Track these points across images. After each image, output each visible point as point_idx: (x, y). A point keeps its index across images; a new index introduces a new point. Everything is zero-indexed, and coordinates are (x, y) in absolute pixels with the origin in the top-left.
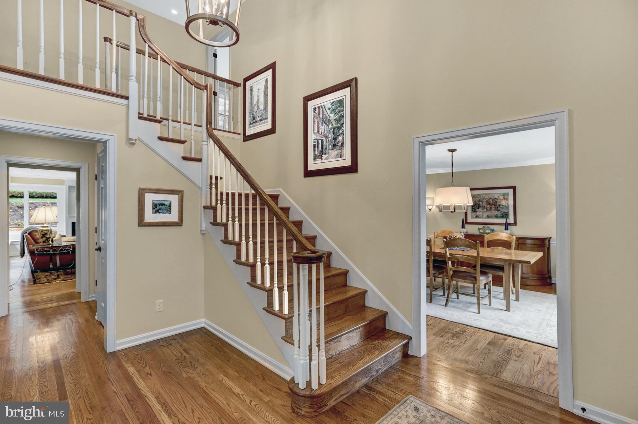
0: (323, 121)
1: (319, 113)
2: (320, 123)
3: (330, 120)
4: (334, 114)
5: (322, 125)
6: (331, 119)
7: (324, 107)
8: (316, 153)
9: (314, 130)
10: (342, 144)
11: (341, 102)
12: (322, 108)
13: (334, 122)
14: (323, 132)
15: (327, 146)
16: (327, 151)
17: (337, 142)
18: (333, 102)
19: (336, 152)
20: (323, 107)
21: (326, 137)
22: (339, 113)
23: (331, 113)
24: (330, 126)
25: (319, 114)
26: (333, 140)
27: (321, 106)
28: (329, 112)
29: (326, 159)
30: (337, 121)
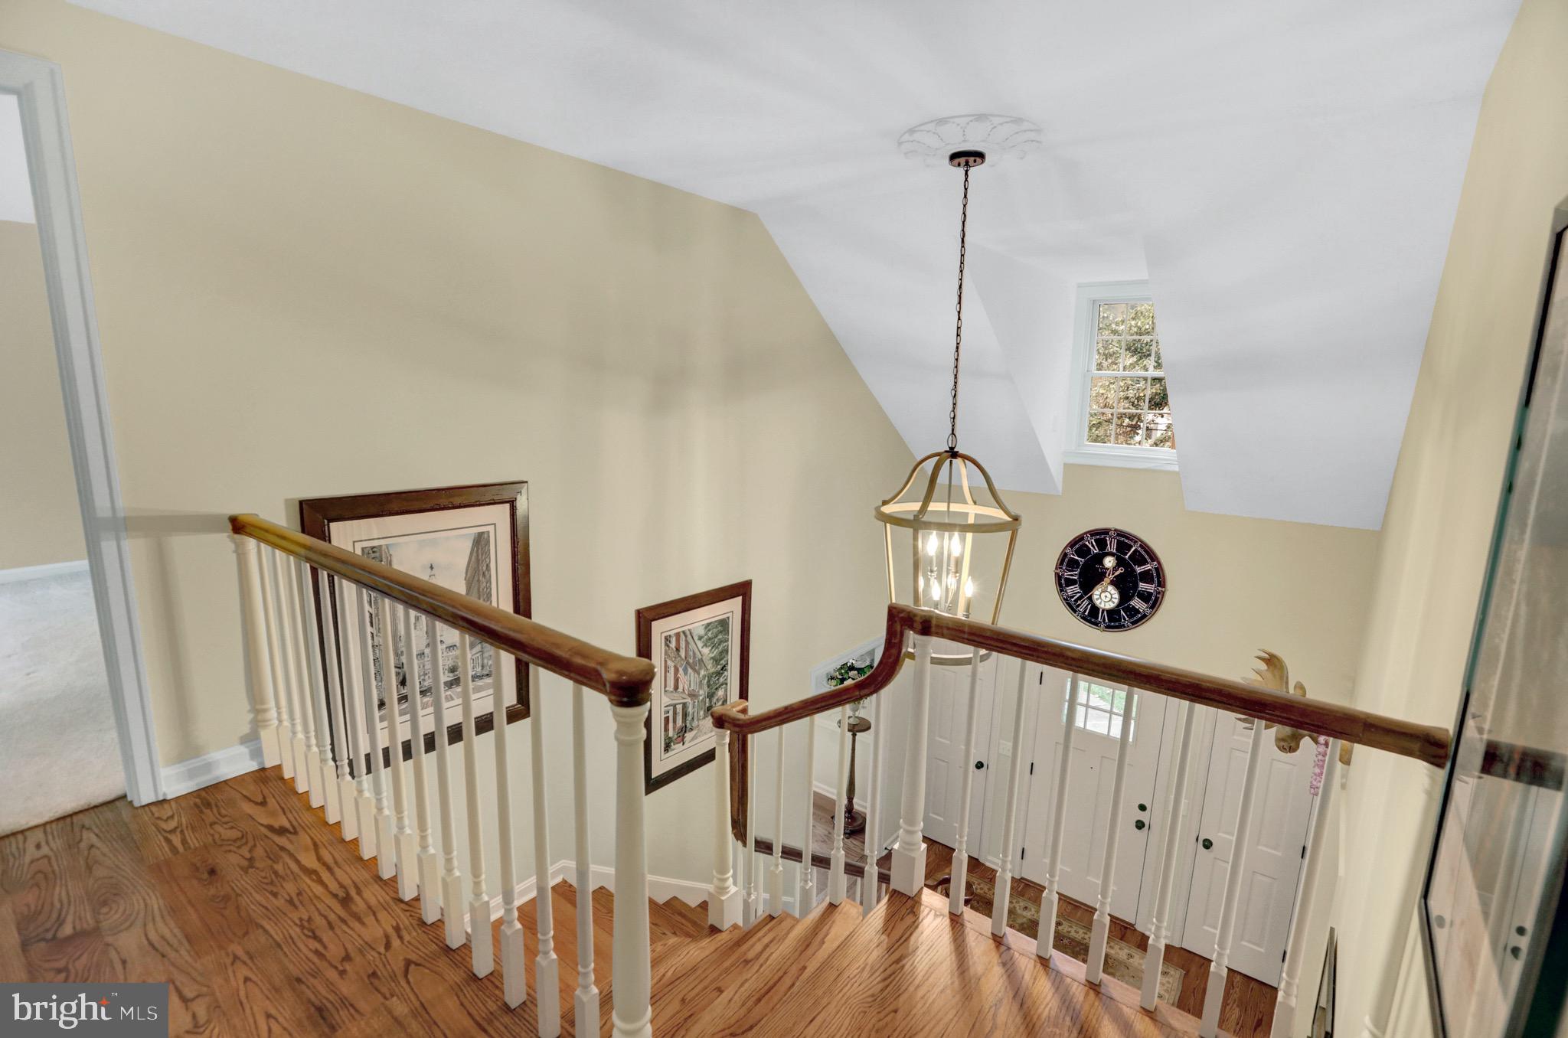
0: (688, 663)
1: (679, 647)
2: (681, 670)
3: (701, 661)
4: (710, 648)
5: (686, 673)
6: (704, 658)
7: (691, 633)
8: (671, 734)
9: (665, 687)
11: (724, 624)
12: (686, 636)
13: (710, 665)
14: (686, 687)
15: (695, 714)
16: (695, 723)
17: (714, 700)
18: (709, 624)
20: (688, 633)
21: (694, 695)
22: (719, 645)
23: (705, 645)
24: (702, 673)
25: (678, 650)
26: (708, 700)
27: (684, 632)
28: (700, 644)
29: (692, 740)
30: (716, 661)
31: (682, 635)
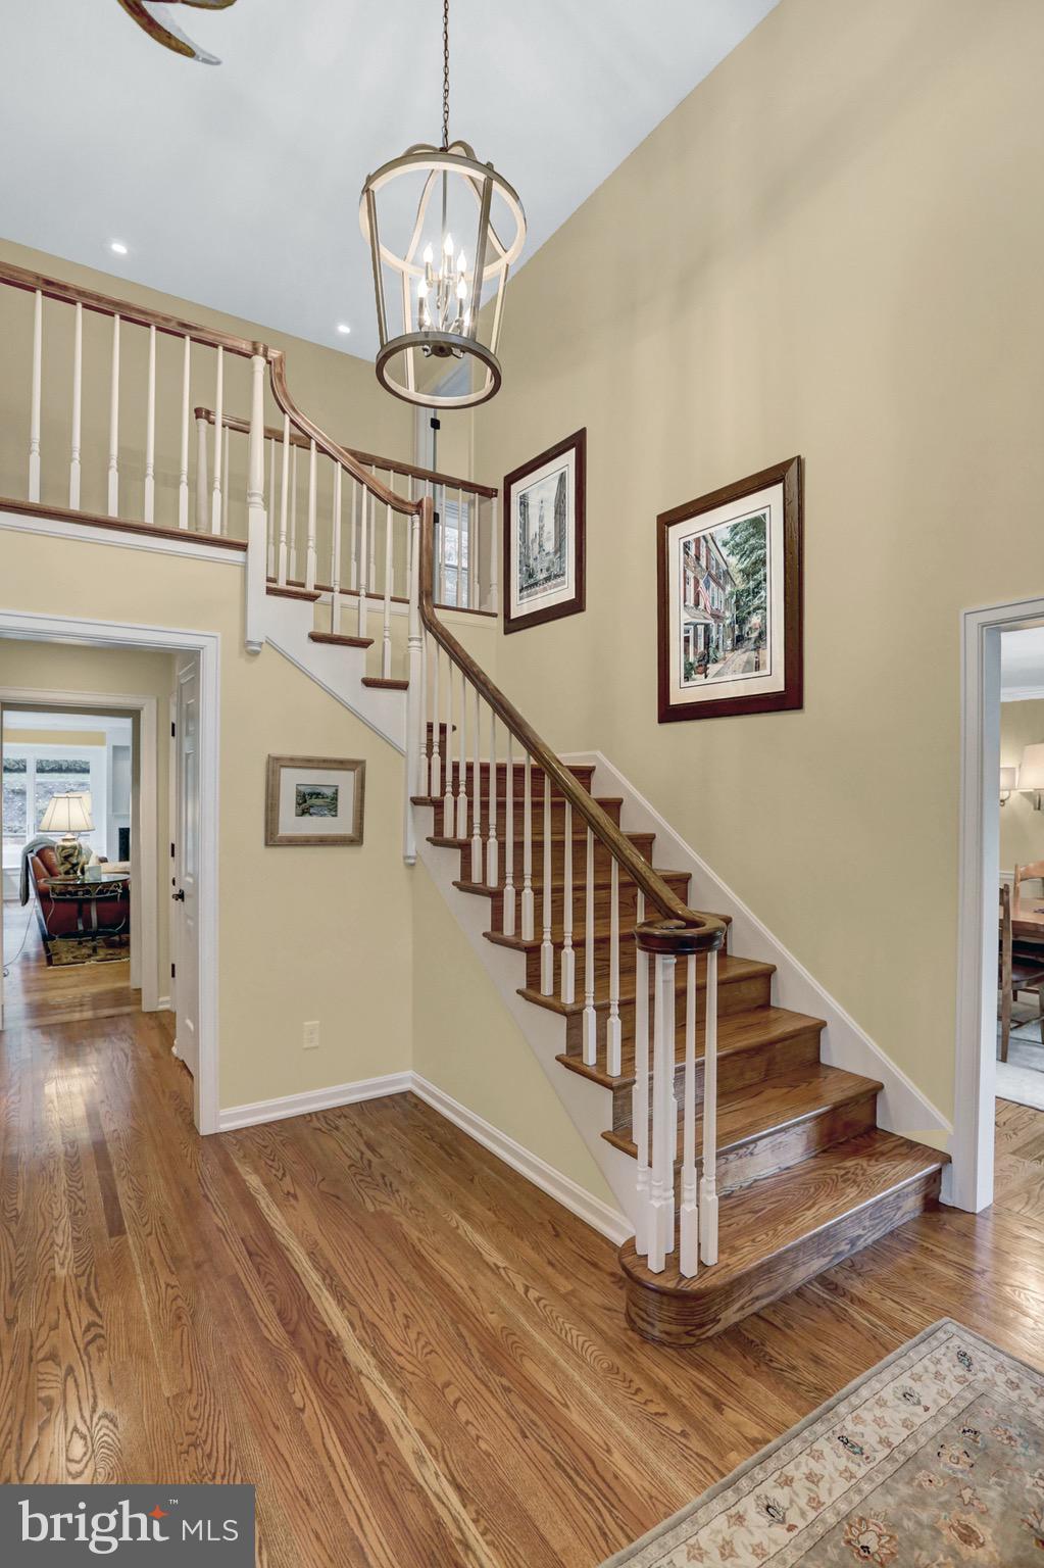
0: (710, 575)
1: (699, 554)
2: (701, 582)
3: (727, 573)
4: (738, 557)
5: (707, 588)
6: (730, 569)
7: (712, 538)
9: (685, 601)
10: (760, 635)
11: (758, 525)
12: (707, 542)
13: (738, 579)
14: (708, 605)
15: (721, 642)
16: (720, 654)
17: (747, 629)
18: (736, 526)
19: (745, 657)
20: (709, 538)
21: (718, 617)
22: (751, 552)
23: (732, 553)
24: (729, 588)
25: (698, 558)
26: (737, 626)
27: (704, 537)
28: (725, 551)
29: (717, 674)
30: (748, 575)
31: (702, 540)
